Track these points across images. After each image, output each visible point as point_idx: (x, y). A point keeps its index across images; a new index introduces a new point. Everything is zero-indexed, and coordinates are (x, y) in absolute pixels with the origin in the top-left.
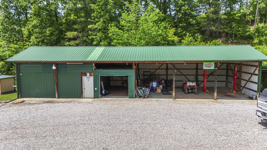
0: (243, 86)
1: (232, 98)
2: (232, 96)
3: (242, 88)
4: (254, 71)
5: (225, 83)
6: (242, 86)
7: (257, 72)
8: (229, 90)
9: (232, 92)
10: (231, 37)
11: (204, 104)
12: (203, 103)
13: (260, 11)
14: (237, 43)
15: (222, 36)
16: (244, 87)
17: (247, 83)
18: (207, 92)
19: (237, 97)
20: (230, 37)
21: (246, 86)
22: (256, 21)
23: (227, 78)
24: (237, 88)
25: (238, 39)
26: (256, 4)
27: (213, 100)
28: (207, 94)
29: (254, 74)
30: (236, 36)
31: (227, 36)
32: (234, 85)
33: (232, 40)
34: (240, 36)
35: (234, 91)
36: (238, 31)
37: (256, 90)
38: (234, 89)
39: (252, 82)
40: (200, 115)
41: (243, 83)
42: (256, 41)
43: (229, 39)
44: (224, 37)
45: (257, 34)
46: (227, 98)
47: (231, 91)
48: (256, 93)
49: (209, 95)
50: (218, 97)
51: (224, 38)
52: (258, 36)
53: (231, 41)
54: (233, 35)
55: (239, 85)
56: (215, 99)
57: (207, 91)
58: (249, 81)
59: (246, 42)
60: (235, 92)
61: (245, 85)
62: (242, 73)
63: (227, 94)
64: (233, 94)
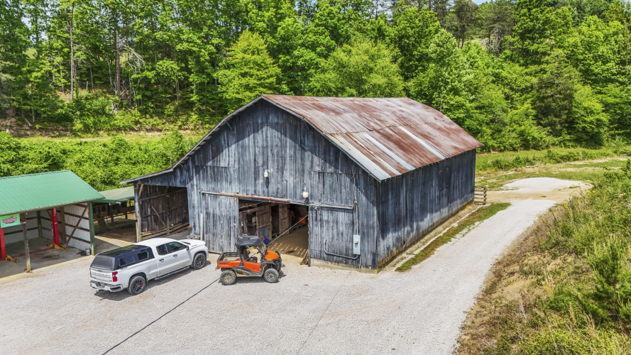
0: (70, 234)
1: (55, 261)
2: (54, 256)
3: (68, 238)
4: (83, 214)
5: (37, 230)
6: (67, 236)
7: (86, 215)
8: (48, 245)
9: (53, 247)
10: (29, 118)
11: (13, 285)
12: (11, 283)
13: (78, 69)
14: (43, 129)
15: (7, 114)
16: (71, 237)
17: (74, 230)
18: (9, 260)
19: (63, 257)
20: (26, 117)
21: (74, 235)
22: (74, 87)
23: (39, 222)
24: (60, 239)
25: (43, 122)
26: (69, 52)
27: (25, 274)
28: (11, 263)
29: (82, 217)
30: (38, 115)
31: (19, 113)
32: (54, 235)
33: (31, 123)
34: (45, 115)
35: (56, 246)
36: (40, 106)
37: (89, 240)
38: (56, 242)
39: (82, 229)
40: (17, 308)
41: (69, 230)
42: (78, 125)
43: (24, 121)
44: (13, 117)
45: (78, 113)
46: (46, 263)
47: (51, 246)
48: (89, 245)
49: (15, 264)
50: (34, 265)
51: (13, 120)
52: (82, 115)
53: (30, 125)
54: (31, 113)
55: (63, 234)
56: (28, 272)
57: (9, 257)
58: (76, 227)
59: (61, 128)
60: (58, 248)
61: (73, 233)
62: (66, 216)
63: (46, 255)
64: (56, 253)
